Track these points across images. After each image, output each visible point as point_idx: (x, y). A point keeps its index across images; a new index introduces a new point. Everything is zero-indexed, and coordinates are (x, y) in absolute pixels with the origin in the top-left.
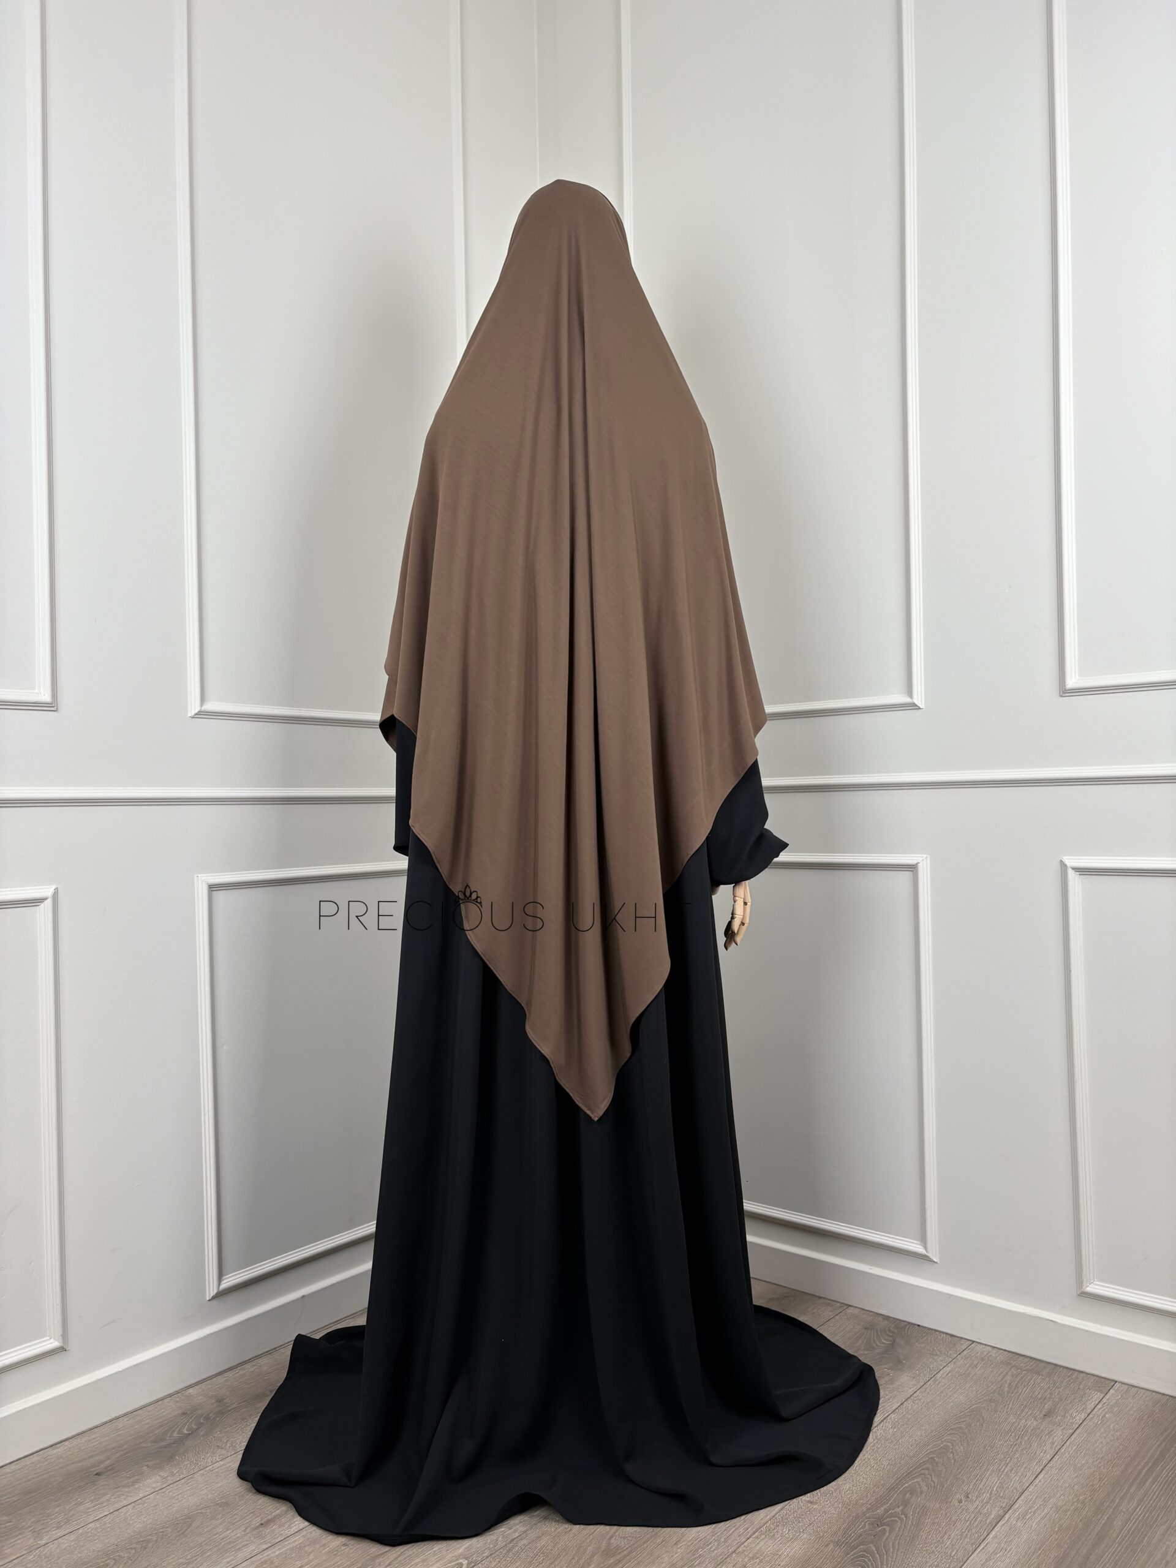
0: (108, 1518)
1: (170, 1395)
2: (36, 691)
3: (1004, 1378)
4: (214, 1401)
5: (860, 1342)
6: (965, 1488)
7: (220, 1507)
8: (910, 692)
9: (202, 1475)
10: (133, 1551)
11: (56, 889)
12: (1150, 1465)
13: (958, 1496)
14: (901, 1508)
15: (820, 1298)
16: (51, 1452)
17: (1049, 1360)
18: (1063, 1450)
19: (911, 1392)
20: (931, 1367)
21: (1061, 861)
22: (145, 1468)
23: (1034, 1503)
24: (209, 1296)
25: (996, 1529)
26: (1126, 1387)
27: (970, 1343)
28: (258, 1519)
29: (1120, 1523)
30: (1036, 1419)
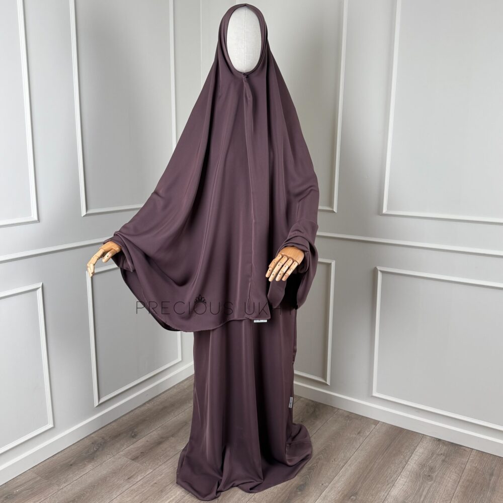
1: (86, 437)
2: (32, 217)
4: (101, 439)
5: (305, 410)
6: (334, 457)
9: (105, 463)
10: (91, 489)
11: (43, 284)
13: (332, 460)
16: (53, 458)
18: (362, 444)
20: (326, 418)
21: (376, 268)
22: (86, 462)
23: (353, 461)
24: (96, 406)
25: (342, 469)
26: (382, 423)
27: (337, 409)
29: (376, 466)
30: (355, 434)
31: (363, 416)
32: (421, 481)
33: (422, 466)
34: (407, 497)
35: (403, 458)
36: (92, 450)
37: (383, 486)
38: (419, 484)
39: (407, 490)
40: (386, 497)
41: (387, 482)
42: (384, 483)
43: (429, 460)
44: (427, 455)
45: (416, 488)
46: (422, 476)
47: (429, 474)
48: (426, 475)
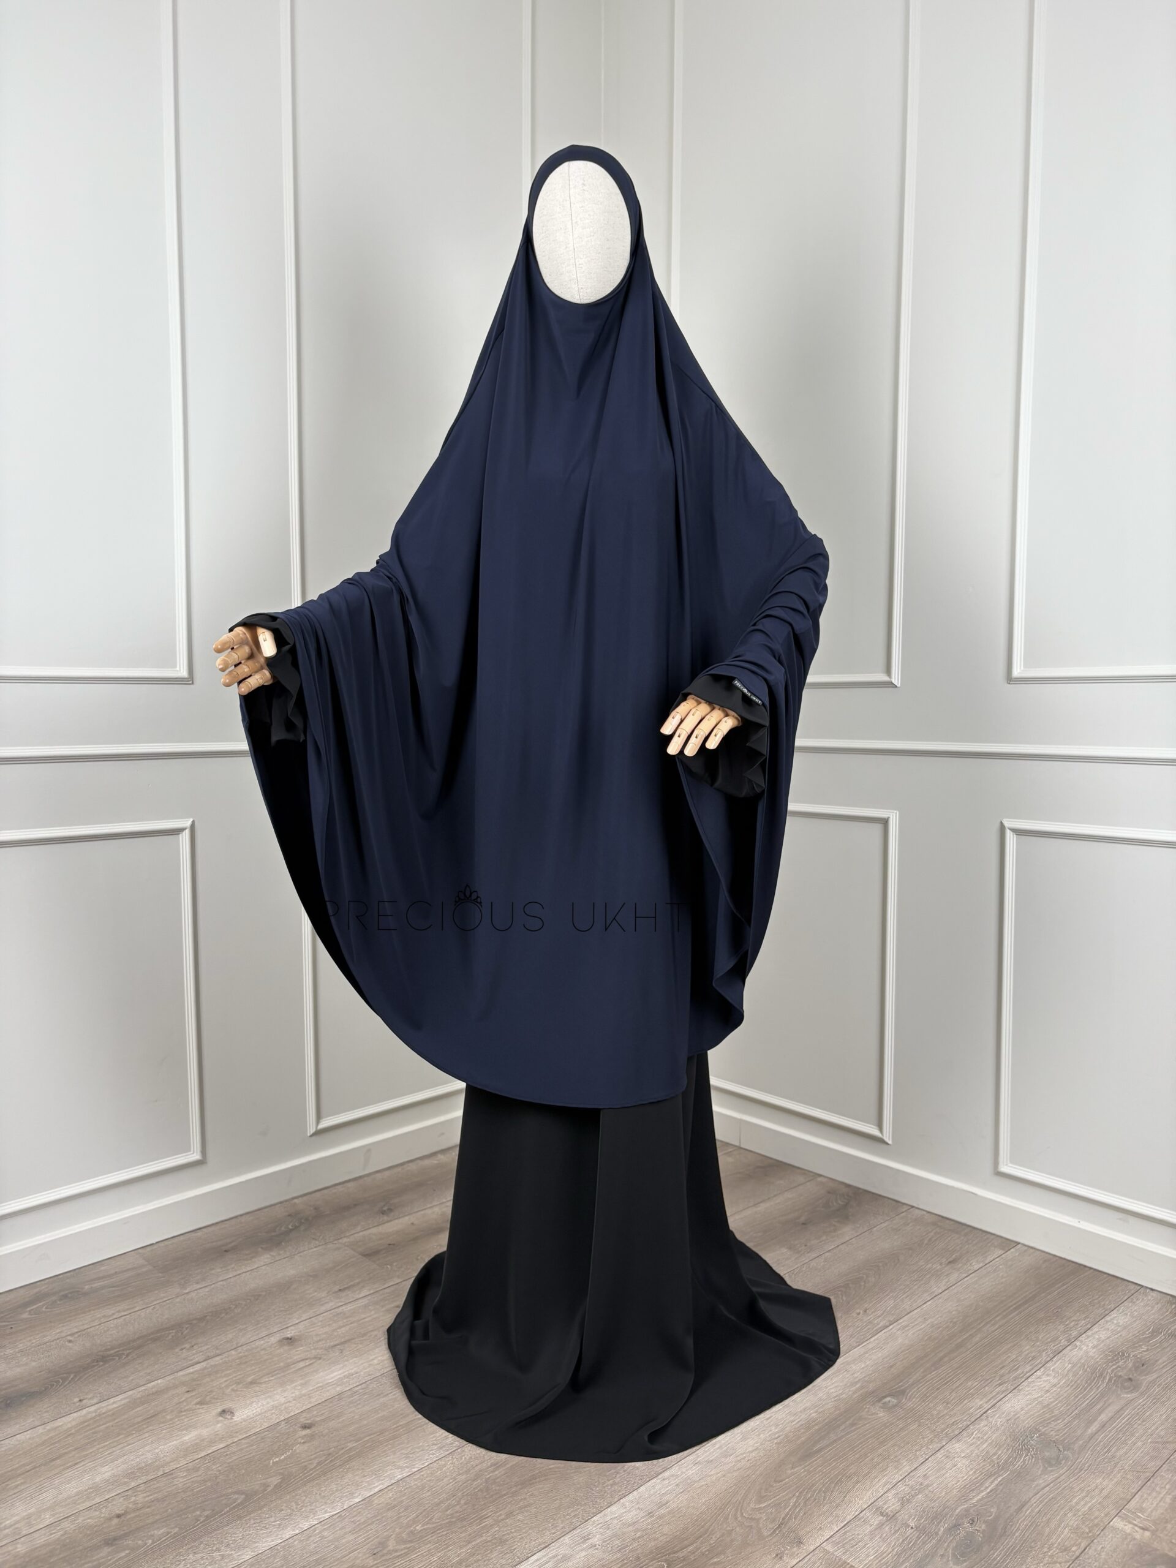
0: (232, 1280)
1: (281, 1203)
2: (178, 669)
3: (927, 1234)
4: (312, 1209)
5: (820, 1201)
6: (867, 1305)
7: (311, 1276)
8: (888, 671)
9: (301, 1256)
10: (248, 1301)
11: (193, 822)
12: (1022, 1302)
15: (799, 1168)
16: (193, 1235)
17: (971, 1224)
18: (953, 1287)
19: (847, 1238)
20: (871, 1222)
21: (1001, 822)
22: (260, 1249)
23: (915, 1320)
24: (310, 1133)
25: (880, 1334)
26: (1026, 1248)
27: (910, 1207)
28: (338, 1287)
29: (977, 1339)
30: (941, 1264)
31: (974, 1228)
32: (1100, 1390)
33: (1115, 1356)
34: (1049, 1419)
35: (1064, 1332)
36: (283, 1229)
37: (984, 1385)
38: (1095, 1394)
39: (1054, 1404)
40: (984, 1411)
41: (997, 1379)
42: (990, 1380)
43: (1142, 1345)
44: (1140, 1331)
45: (1085, 1401)
46: (1108, 1378)
47: (1131, 1376)
48: (1120, 1376)
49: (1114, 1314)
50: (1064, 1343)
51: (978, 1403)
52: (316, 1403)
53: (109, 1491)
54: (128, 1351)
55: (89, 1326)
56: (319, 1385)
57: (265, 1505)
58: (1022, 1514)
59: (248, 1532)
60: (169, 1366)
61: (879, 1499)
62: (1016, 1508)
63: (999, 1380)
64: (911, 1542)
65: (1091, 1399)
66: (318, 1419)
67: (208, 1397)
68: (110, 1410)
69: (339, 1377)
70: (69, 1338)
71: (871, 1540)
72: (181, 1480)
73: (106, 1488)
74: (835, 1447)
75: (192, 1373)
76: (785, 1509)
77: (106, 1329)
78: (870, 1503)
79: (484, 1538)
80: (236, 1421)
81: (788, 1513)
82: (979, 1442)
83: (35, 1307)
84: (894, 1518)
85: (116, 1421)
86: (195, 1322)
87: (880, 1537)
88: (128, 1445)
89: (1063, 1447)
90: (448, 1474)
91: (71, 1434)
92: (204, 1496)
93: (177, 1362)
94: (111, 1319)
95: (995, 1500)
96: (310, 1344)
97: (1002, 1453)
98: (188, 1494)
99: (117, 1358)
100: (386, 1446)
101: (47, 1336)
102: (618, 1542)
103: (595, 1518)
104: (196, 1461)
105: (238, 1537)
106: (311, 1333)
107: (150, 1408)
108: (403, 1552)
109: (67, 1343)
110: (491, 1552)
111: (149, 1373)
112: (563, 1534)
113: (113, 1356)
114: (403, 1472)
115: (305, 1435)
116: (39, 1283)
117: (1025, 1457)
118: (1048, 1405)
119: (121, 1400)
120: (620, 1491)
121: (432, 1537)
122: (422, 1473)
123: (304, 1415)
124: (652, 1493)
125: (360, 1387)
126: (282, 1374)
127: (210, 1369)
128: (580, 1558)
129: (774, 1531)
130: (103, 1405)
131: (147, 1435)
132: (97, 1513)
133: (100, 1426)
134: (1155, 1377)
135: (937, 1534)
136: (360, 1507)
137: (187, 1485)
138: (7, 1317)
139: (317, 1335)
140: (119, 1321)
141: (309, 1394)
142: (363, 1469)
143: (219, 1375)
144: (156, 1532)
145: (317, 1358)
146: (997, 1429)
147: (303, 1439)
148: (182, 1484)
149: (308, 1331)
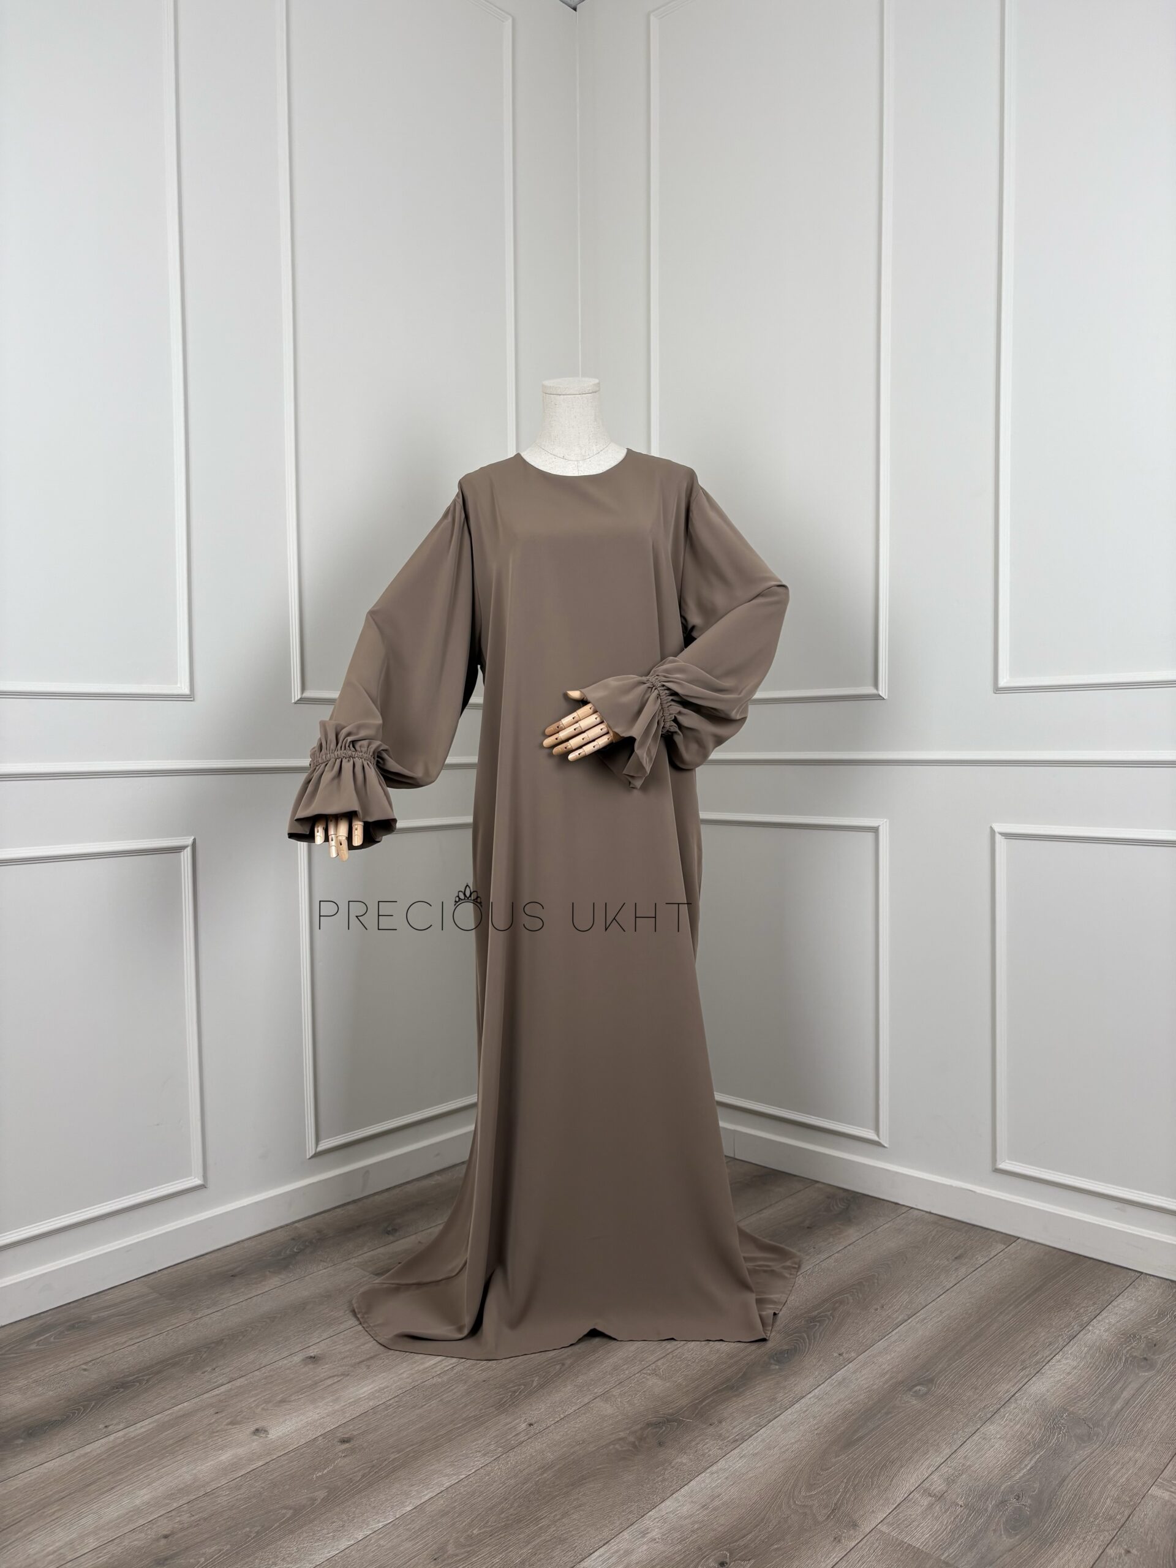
0: (243, 1303)
1: (281, 1227)
2: (179, 685)
3: (929, 1233)
4: (314, 1232)
5: (821, 1206)
6: (882, 1302)
7: (325, 1298)
8: (876, 685)
9: (311, 1278)
10: (264, 1323)
11: (195, 839)
12: (1030, 1292)
13: (875, 1307)
14: (831, 1312)
15: (795, 1176)
16: (196, 1261)
17: (968, 1221)
18: (964, 1281)
19: (854, 1240)
20: (874, 1224)
21: (991, 827)
22: (268, 1273)
24: (309, 1155)
25: (899, 1328)
26: (1026, 1242)
27: (909, 1208)
29: (994, 1328)
30: (948, 1260)
31: (975, 1226)
32: (1118, 1370)
33: (1128, 1338)
34: (1075, 1399)
35: (1074, 1318)
36: (288, 1252)
37: (1008, 1370)
38: (1114, 1375)
39: (1077, 1385)
40: (1012, 1394)
41: (1019, 1364)
42: (1012, 1366)
43: (1151, 1327)
44: (1146, 1315)
45: (1104, 1383)
46: (1124, 1359)
47: (1145, 1356)
48: (1135, 1357)
49: (1120, 1300)
50: (1076, 1328)
51: (1004, 1388)
52: (350, 1418)
53: (152, 1513)
54: (148, 1377)
55: (103, 1355)
56: (351, 1400)
57: (315, 1519)
58: (1064, 1488)
59: (302, 1545)
60: (191, 1389)
61: (926, 1481)
62: (1057, 1482)
63: (1021, 1366)
64: (963, 1519)
65: (1113, 1376)
66: (355, 1433)
67: (239, 1417)
68: (138, 1435)
69: (369, 1392)
70: (84, 1367)
71: (924, 1519)
72: (225, 1498)
73: (148, 1510)
74: (873, 1435)
75: (218, 1395)
76: (835, 1496)
77: (121, 1356)
78: (917, 1486)
79: (543, 1538)
80: (271, 1439)
81: (839, 1499)
82: (1012, 1424)
83: (42, 1338)
84: (942, 1498)
85: (147, 1445)
86: (213, 1345)
87: (933, 1516)
88: (164, 1468)
89: (1093, 1424)
90: (497, 1479)
91: (104, 1459)
92: (251, 1512)
93: (200, 1385)
94: (125, 1346)
95: (1036, 1476)
96: (335, 1362)
97: (1035, 1432)
98: (234, 1511)
99: (138, 1384)
100: (429, 1456)
101: (59, 1366)
102: (677, 1535)
103: (650, 1513)
104: (238, 1479)
105: (293, 1550)
106: (334, 1352)
107: (180, 1431)
108: (463, 1556)
109: (82, 1371)
110: (553, 1550)
111: (174, 1397)
112: (621, 1530)
113: (133, 1382)
114: (451, 1479)
115: (345, 1449)
116: (42, 1315)
117: (1058, 1435)
118: (1072, 1386)
119: (149, 1424)
120: (671, 1487)
121: (490, 1539)
122: (470, 1480)
123: (341, 1430)
124: (703, 1485)
125: (393, 1400)
126: (312, 1392)
127: (236, 1391)
128: (642, 1552)
129: (828, 1516)
130: (133, 1429)
131: (181, 1457)
132: (143, 1535)
133: (130, 1450)
134: (1168, 1355)
135: (986, 1510)
136: (414, 1514)
137: (230, 1504)
138: (15, 1348)
139: (340, 1353)
140: (133, 1347)
141: (342, 1410)
142: (410, 1479)
143: (247, 1395)
144: (207, 1549)
145: (345, 1375)
146: (1027, 1411)
147: (342, 1453)
148: (226, 1502)
149: (331, 1349)
